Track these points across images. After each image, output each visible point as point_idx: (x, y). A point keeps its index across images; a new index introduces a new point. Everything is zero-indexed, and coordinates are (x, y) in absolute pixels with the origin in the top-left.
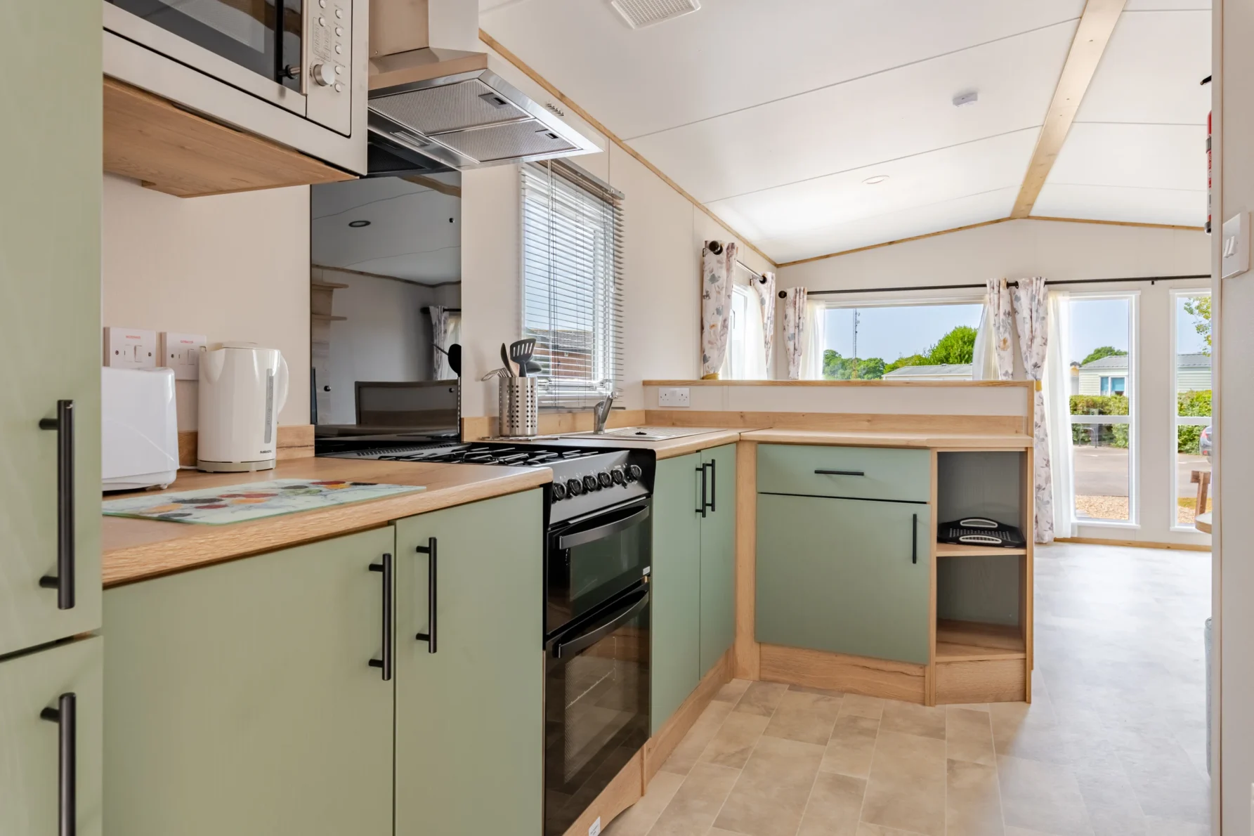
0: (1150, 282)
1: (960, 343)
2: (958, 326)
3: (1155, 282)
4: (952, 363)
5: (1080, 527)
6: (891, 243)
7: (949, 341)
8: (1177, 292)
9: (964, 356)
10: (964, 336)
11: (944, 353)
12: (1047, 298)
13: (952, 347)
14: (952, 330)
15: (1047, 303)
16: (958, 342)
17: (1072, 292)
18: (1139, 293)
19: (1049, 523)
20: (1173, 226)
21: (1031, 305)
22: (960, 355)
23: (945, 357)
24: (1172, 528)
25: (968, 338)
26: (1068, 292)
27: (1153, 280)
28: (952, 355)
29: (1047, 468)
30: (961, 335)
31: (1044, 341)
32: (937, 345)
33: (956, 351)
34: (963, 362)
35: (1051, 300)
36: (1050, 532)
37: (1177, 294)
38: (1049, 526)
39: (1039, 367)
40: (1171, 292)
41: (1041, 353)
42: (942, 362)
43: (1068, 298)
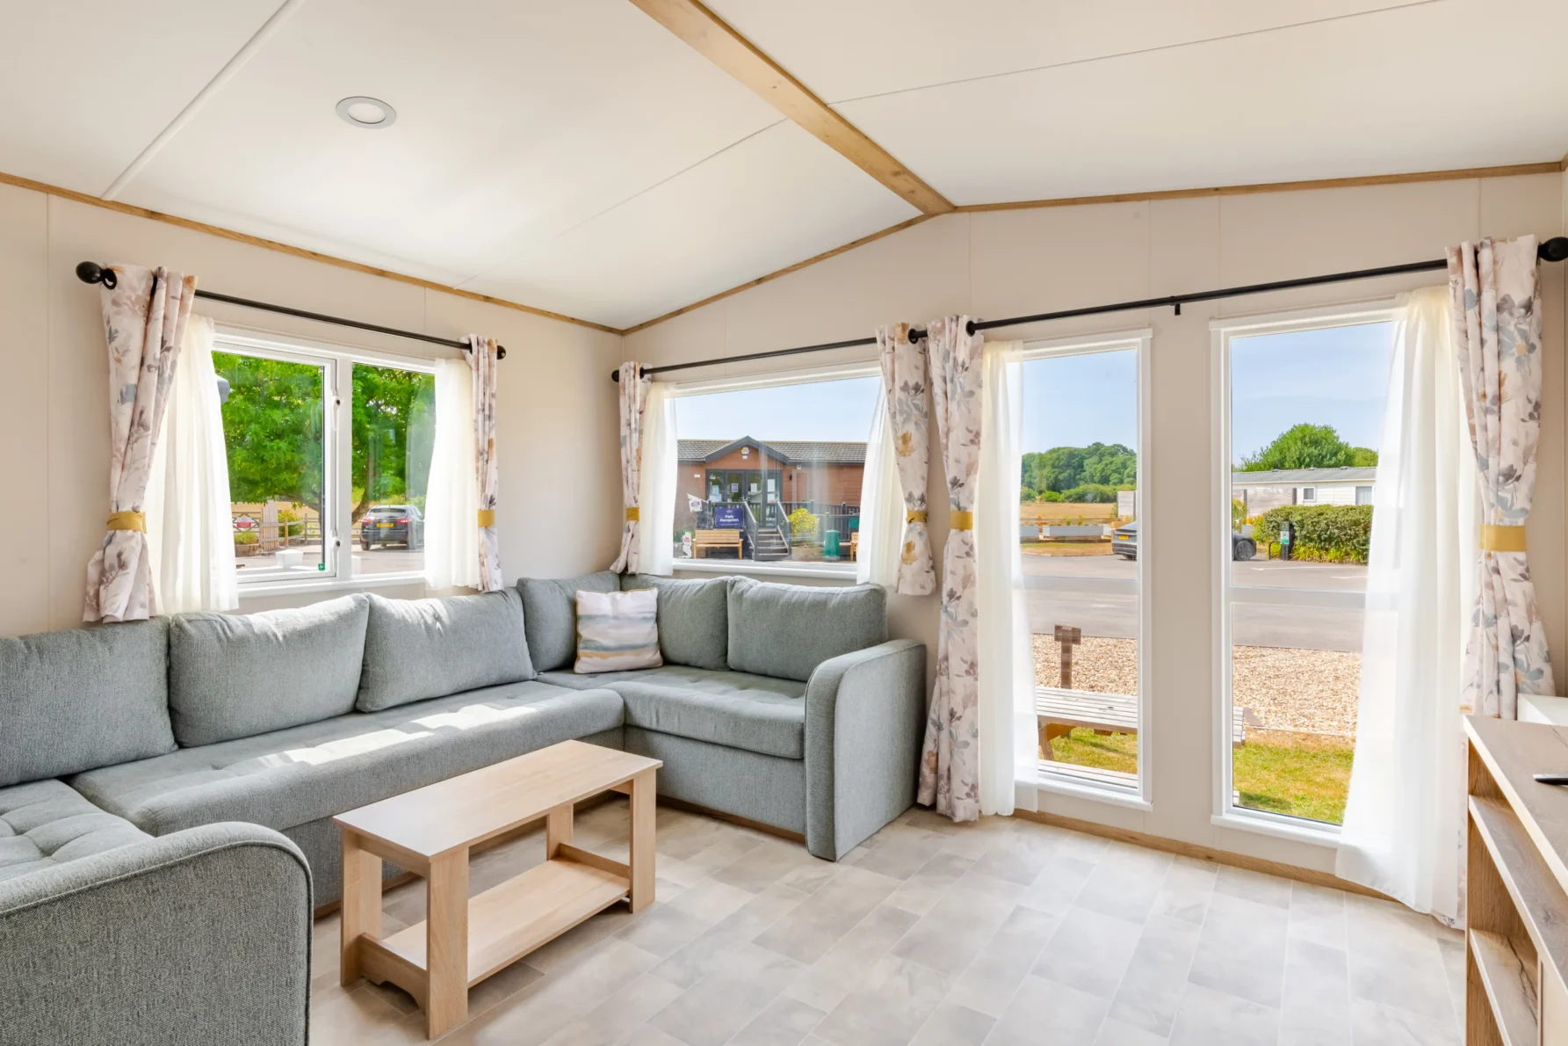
0: (1172, 308)
1: (1299, 444)
2: (1297, 425)
3: (1183, 306)
4: (1287, 469)
5: (1043, 792)
6: (759, 281)
7: (1285, 443)
8: (1225, 327)
9: (1304, 460)
10: (1305, 436)
11: (1277, 457)
12: (981, 355)
13: (1289, 449)
14: (1289, 428)
15: (981, 365)
16: (1296, 444)
17: (1027, 342)
18: (1148, 334)
19: (966, 785)
20: (1217, 189)
21: (944, 368)
22: (1299, 459)
23: (1279, 460)
24: (1214, 819)
25: (1310, 437)
26: (1020, 343)
27: (1176, 302)
28: (1288, 458)
29: (969, 679)
30: (1301, 435)
31: (971, 436)
32: (1270, 447)
33: (1294, 453)
34: (1303, 466)
35: (988, 358)
36: (970, 801)
37: (1223, 330)
38: (967, 789)
39: (961, 485)
40: (1213, 326)
41: (965, 459)
42: (1276, 467)
43: (1020, 353)
